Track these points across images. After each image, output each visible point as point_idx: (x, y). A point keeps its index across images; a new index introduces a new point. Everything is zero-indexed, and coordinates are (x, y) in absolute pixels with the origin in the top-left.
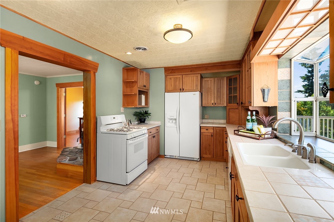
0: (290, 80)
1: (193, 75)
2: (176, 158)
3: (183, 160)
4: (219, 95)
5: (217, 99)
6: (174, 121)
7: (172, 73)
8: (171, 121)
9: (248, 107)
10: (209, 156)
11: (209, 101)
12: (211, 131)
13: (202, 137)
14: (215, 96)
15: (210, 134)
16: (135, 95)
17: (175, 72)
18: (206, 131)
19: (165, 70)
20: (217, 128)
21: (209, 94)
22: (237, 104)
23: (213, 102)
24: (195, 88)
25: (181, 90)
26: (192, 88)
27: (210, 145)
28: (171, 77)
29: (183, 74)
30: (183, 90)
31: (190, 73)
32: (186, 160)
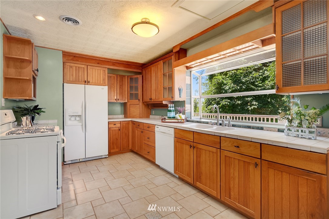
0: (190, 84)
1: (99, 68)
2: (81, 161)
3: (89, 161)
4: (121, 92)
5: (120, 95)
6: (78, 118)
7: (74, 60)
8: (73, 118)
9: (162, 101)
10: (117, 150)
11: (112, 97)
12: (118, 125)
13: (110, 133)
14: (118, 92)
15: (117, 129)
16: (30, 80)
17: (77, 60)
18: (114, 126)
19: (63, 54)
20: (124, 122)
21: (112, 90)
22: (139, 100)
23: (116, 98)
24: (102, 82)
25: (86, 82)
26: (99, 82)
27: (117, 139)
28: (72, 65)
29: (88, 64)
30: (89, 82)
31: (96, 65)
32: (93, 161)
